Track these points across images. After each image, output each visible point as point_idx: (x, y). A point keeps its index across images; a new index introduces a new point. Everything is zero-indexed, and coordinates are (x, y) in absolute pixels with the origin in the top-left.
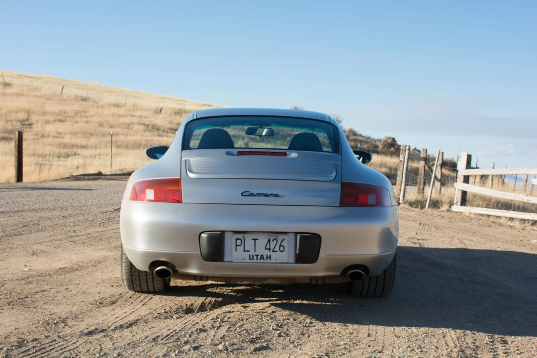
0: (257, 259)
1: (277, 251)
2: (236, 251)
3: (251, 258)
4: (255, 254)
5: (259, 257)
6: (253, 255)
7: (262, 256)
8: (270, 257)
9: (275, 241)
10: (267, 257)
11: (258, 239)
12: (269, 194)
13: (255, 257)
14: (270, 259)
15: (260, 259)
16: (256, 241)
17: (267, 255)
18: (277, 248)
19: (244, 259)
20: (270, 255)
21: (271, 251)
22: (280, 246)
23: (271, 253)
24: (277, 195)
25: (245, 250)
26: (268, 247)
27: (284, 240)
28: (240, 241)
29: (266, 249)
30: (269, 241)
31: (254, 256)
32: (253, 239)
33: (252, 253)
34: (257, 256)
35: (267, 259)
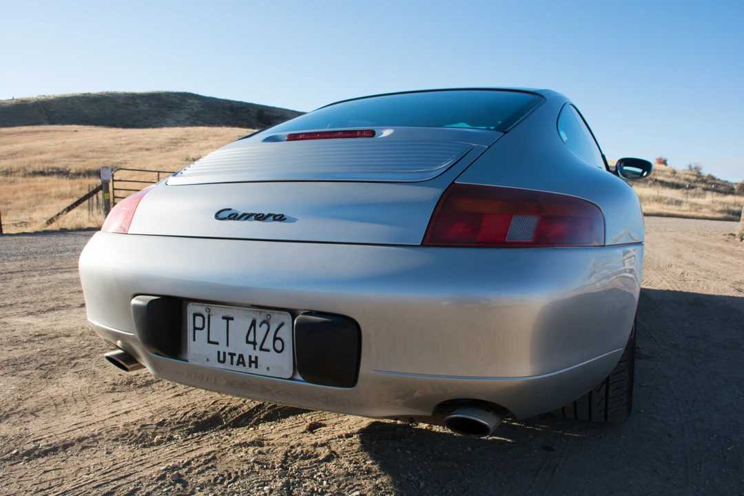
0: (232, 363)
1: (268, 351)
2: (194, 340)
3: (222, 359)
4: (228, 350)
5: (236, 359)
6: (224, 353)
7: (241, 356)
8: (256, 362)
9: (265, 326)
10: (251, 362)
11: (232, 319)
12: (266, 214)
13: (228, 357)
14: (256, 367)
15: (238, 364)
16: (230, 321)
17: (250, 357)
18: (269, 344)
19: (208, 360)
20: (256, 358)
21: (258, 347)
22: (275, 339)
23: (257, 353)
24: (283, 215)
25: (211, 340)
26: (251, 338)
27: (282, 324)
28: (201, 318)
29: (248, 342)
30: (253, 324)
31: (227, 354)
32: (224, 318)
33: (222, 348)
34: (232, 355)
35: (250, 366)
